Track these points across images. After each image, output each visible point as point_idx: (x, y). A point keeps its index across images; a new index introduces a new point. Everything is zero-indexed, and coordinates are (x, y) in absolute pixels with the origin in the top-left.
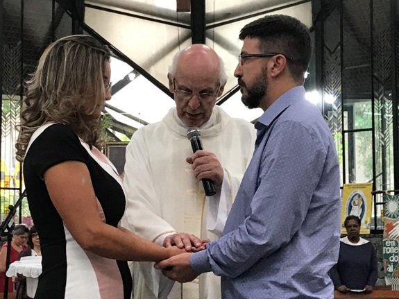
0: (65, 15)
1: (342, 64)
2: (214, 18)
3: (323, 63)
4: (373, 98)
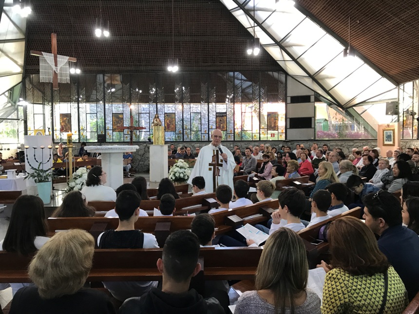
1: (33, 94)
3: (26, 93)
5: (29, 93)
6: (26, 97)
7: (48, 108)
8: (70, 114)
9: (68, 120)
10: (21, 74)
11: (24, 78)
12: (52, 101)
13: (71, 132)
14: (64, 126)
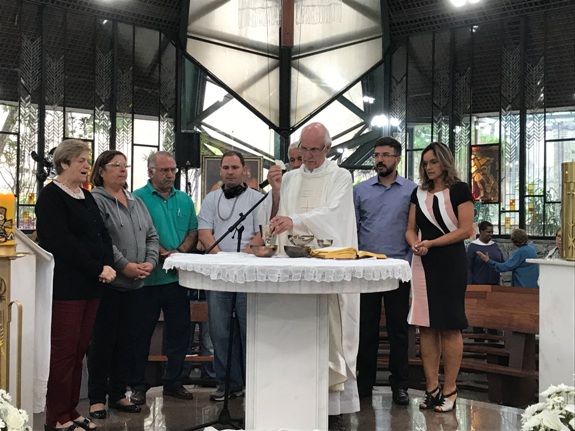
0: (170, 45)
1: (406, 92)
2: (300, 50)
3: (391, 91)
4: (432, 122)
5: (399, 91)
8: (499, 144)
9: (493, 164)
10: (380, 40)
11: (388, 52)
13: (499, 202)
14: (482, 182)
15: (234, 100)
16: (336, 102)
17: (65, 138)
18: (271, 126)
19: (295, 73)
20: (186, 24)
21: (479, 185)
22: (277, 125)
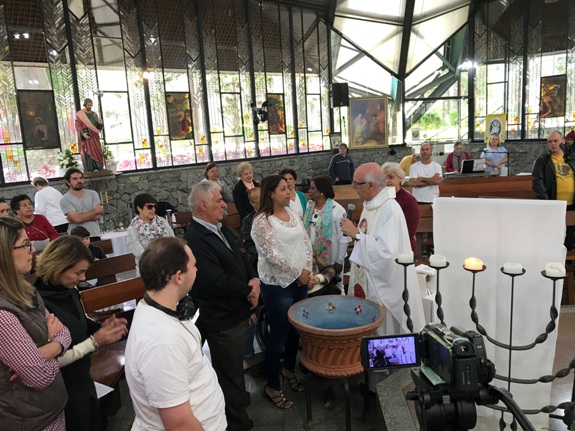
1: (487, 43)
5: (480, 43)
6: (474, 52)
7: (516, 68)
8: (565, 76)
9: (560, 89)
10: (468, 7)
11: (471, 15)
12: (525, 54)
13: (564, 115)
14: (550, 103)
15: (366, 57)
16: (434, 55)
17: (267, 94)
18: (392, 73)
19: (413, 36)
20: (335, 6)
21: (547, 105)
22: (396, 72)
